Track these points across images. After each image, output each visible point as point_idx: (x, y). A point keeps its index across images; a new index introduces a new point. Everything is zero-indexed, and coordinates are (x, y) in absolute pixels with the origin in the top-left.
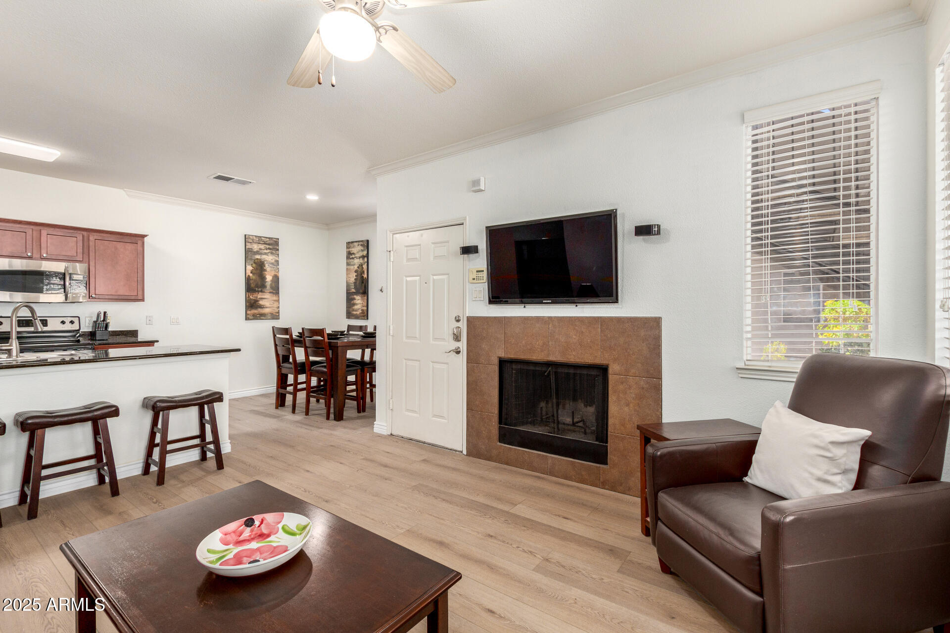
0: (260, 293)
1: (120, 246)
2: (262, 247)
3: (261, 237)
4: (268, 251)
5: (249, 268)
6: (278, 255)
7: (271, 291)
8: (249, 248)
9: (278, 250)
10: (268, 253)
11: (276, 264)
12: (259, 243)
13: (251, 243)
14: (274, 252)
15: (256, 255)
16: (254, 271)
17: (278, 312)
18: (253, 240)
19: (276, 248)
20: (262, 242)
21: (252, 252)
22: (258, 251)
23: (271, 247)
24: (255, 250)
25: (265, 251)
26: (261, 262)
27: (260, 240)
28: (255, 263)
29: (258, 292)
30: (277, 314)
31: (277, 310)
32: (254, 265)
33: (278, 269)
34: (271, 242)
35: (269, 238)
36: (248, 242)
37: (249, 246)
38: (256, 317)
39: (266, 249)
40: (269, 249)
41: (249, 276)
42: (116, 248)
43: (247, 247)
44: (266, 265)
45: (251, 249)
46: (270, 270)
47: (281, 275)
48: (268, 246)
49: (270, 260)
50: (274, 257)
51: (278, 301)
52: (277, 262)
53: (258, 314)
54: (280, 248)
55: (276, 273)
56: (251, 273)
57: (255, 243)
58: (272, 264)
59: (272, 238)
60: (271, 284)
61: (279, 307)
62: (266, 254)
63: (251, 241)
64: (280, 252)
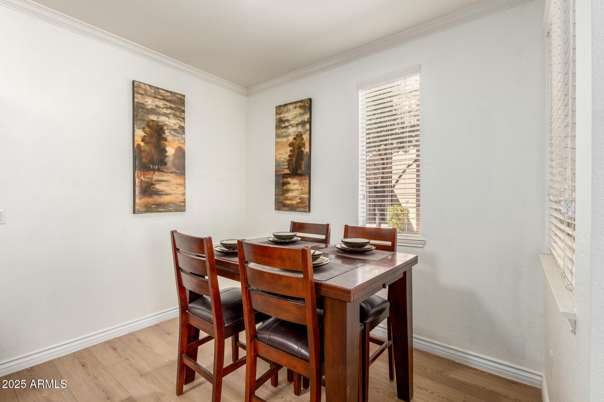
0: (157, 173)
2: (161, 103)
3: (158, 88)
4: (169, 111)
5: (140, 133)
6: (184, 119)
7: (174, 170)
8: (137, 102)
9: (184, 111)
10: (170, 114)
11: (180, 131)
12: (155, 98)
13: (141, 94)
14: (178, 114)
15: (150, 114)
16: (147, 139)
17: (184, 202)
18: (145, 90)
19: (180, 109)
20: (159, 97)
21: (143, 108)
22: (152, 109)
23: (173, 106)
24: (149, 107)
25: (165, 111)
26: (158, 126)
27: (156, 92)
28: (148, 126)
29: (154, 170)
30: (183, 204)
31: (182, 199)
32: (147, 130)
33: (184, 139)
34: (174, 98)
35: (171, 92)
36: (138, 93)
37: (139, 99)
38: (149, 209)
39: (167, 108)
40: (171, 108)
41: (139, 145)
43: (136, 100)
44: (167, 132)
45: (143, 104)
46: (172, 140)
47: (188, 149)
48: (169, 104)
49: (172, 125)
50: (178, 121)
51: (184, 185)
52: (182, 128)
53: (153, 205)
54: (187, 108)
55: (181, 145)
56: (143, 141)
57: (150, 96)
58: (175, 130)
59: (175, 93)
60: (173, 160)
61: (184, 194)
62: (165, 115)
63: (143, 92)
64: (187, 115)
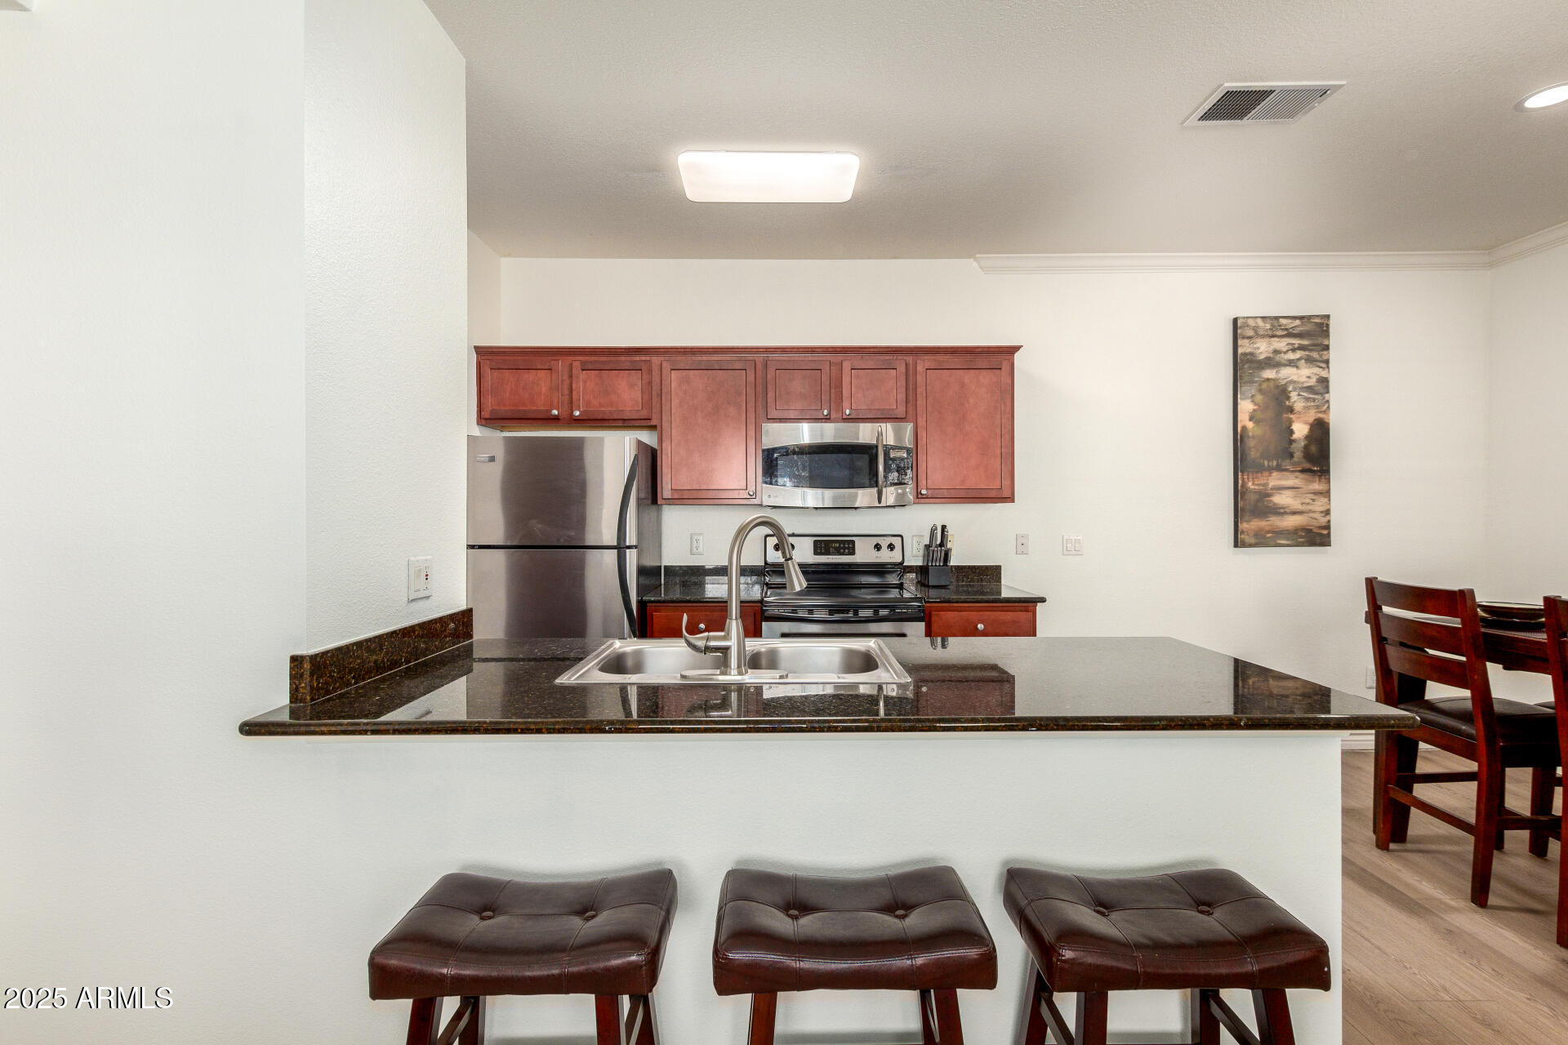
0: (1275, 474)
1: (968, 377)
2: (1282, 344)
3: (1277, 318)
4: (1299, 354)
5: (1246, 406)
6: (1327, 362)
7: (1307, 465)
8: (1245, 354)
9: (1327, 348)
10: (1299, 359)
11: (1320, 388)
12: (1273, 336)
13: (1250, 338)
14: (1315, 355)
15: (1263, 368)
16: (1259, 415)
17: (1328, 527)
18: (1255, 329)
19: (1321, 344)
20: (1280, 333)
21: (1250, 362)
22: (1268, 358)
23: (1305, 342)
24: (1262, 357)
25: (1291, 356)
26: (1277, 387)
27: (1275, 326)
28: (1260, 391)
29: (1270, 470)
30: (1325, 532)
31: (1323, 521)
32: (1259, 398)
33: (1328, 401)
34: (1308, 327)
35: (1301, 318)
36: (1243, 338)
37: (1245, 347)
38: (1263, 540)
39: (1294, 350)
40: (1302, 348)
41: (1244, 428)
42: (962, 385)
43: (1240, 351)
44: (1294, 396)
45: (1251, 354)
46: (1305, 408)
47: (1334, 419)
48: (1297, 342)
49: (1304, 379)
50: (1316, 370)
51: (1327, 494)
52: (1324, 382)
53: (1268, 532)
54: (1333, 341)
55: (1321, 415)
56: (1251, 419)
57: (1263, 336)
58: (1310, 389)
59: (1310, 317)
60: (1306, 447)
61: (1327, 512)
62: (1291, 363)
63: (1251, 333)
64: (1333, 355)
